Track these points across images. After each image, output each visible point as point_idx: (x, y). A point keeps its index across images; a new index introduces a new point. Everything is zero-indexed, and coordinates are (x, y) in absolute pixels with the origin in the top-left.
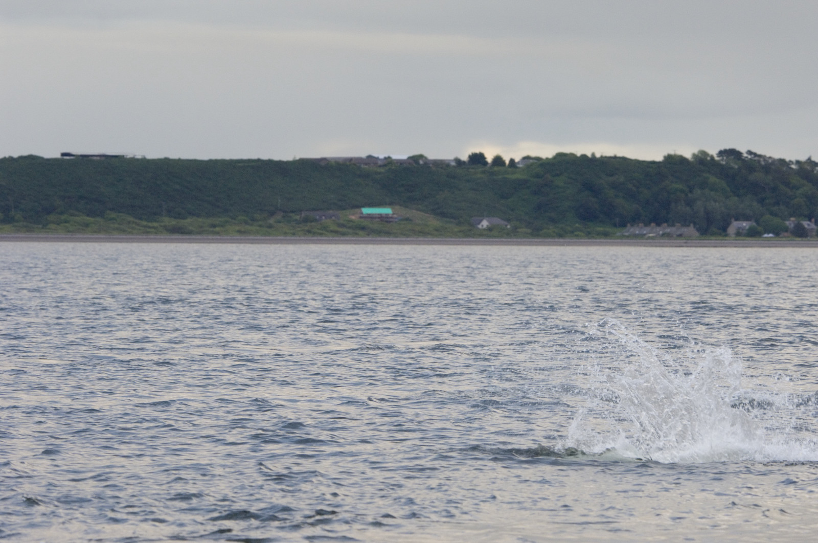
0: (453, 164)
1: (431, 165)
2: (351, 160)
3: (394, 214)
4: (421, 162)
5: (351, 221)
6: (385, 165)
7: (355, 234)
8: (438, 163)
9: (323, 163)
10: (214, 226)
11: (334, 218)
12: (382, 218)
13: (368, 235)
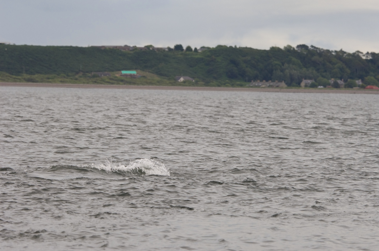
0: (167, 50)
1: (156, 50)
2: (116, 47)
3: (137, 74)
4: (151, 49)
5: (116, 77)
6: (133, 50)
7: (118, 84)
8: (159, 49)
9: (103, 49)
10: (49, 78)
11: (108, 75)
12: (131, 76)
13: (125, 84)
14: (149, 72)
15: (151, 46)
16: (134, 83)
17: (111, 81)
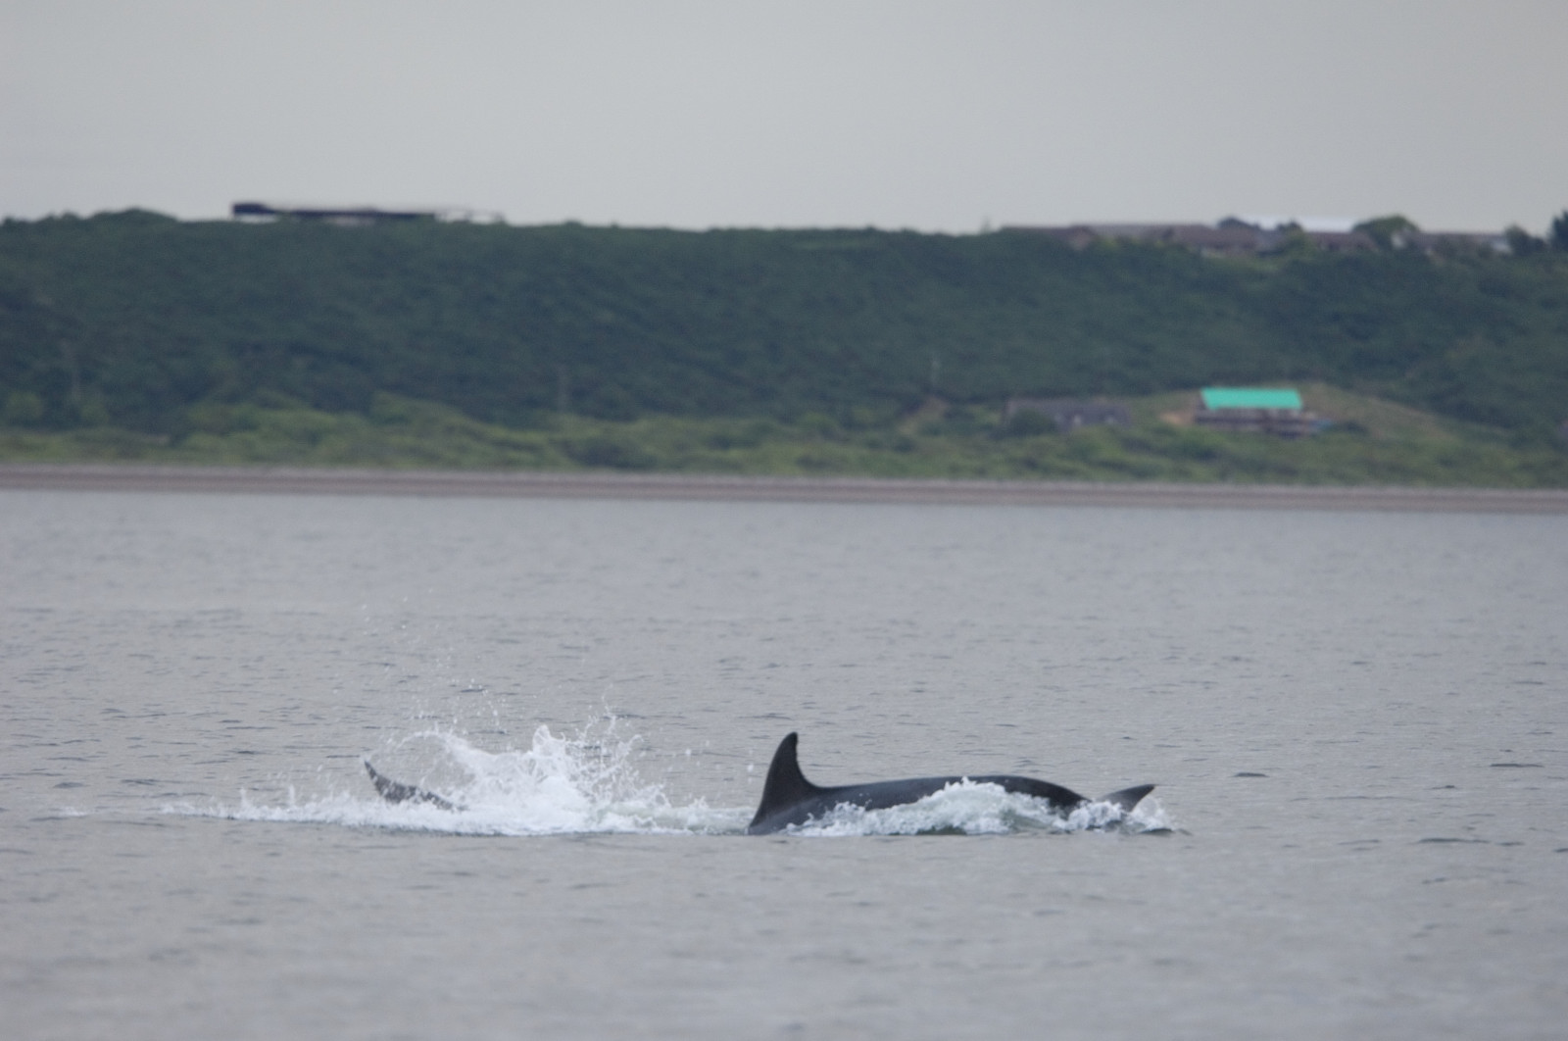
0: (1503, 247)
1: (1429, 252)
2: (1168, 232)
3: (1306, 409)
4: (1397, 241)
5: (1166, 431)
6: (1279, 252)
7: (1182, 475)
8: (1452, 245)
9: (1078, 244)
10: (724, 443)
11: (1110, 421)
12: (1269, 424)
13: (1223, 476)
14: (1386, 396)
15: (1398, 223)
16: (1287, 473)
17: (1133, 458)
